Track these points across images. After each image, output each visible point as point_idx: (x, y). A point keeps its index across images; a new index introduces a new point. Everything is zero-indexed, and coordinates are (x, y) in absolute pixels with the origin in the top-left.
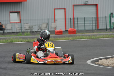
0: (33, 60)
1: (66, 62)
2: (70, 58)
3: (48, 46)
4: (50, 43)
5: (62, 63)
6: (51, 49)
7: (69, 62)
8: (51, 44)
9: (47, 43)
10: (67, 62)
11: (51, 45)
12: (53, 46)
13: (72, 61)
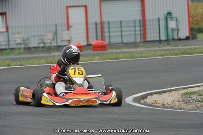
0: (46, 101)
1: (105, 102)
2: (114, 93)
3: (74, 74)
4: (77, 68)
5: (97, 104)
6: (78, 79)
7: (111, 102)
8: (78, 70)
9: (72, 69)
10: (108, 102)
12: (82, 74)
13: (117, 100)
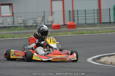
0: (36, 58)
1: (71, 60)
2: (75, 55)
3: (51, 42)
4: (51, 38)
5: (67, 60)
6: (54, 45)
7: (75, 59)
9: (48, 39)
10: (73, 60)
11: (53, 41)
12: (55, 42)
